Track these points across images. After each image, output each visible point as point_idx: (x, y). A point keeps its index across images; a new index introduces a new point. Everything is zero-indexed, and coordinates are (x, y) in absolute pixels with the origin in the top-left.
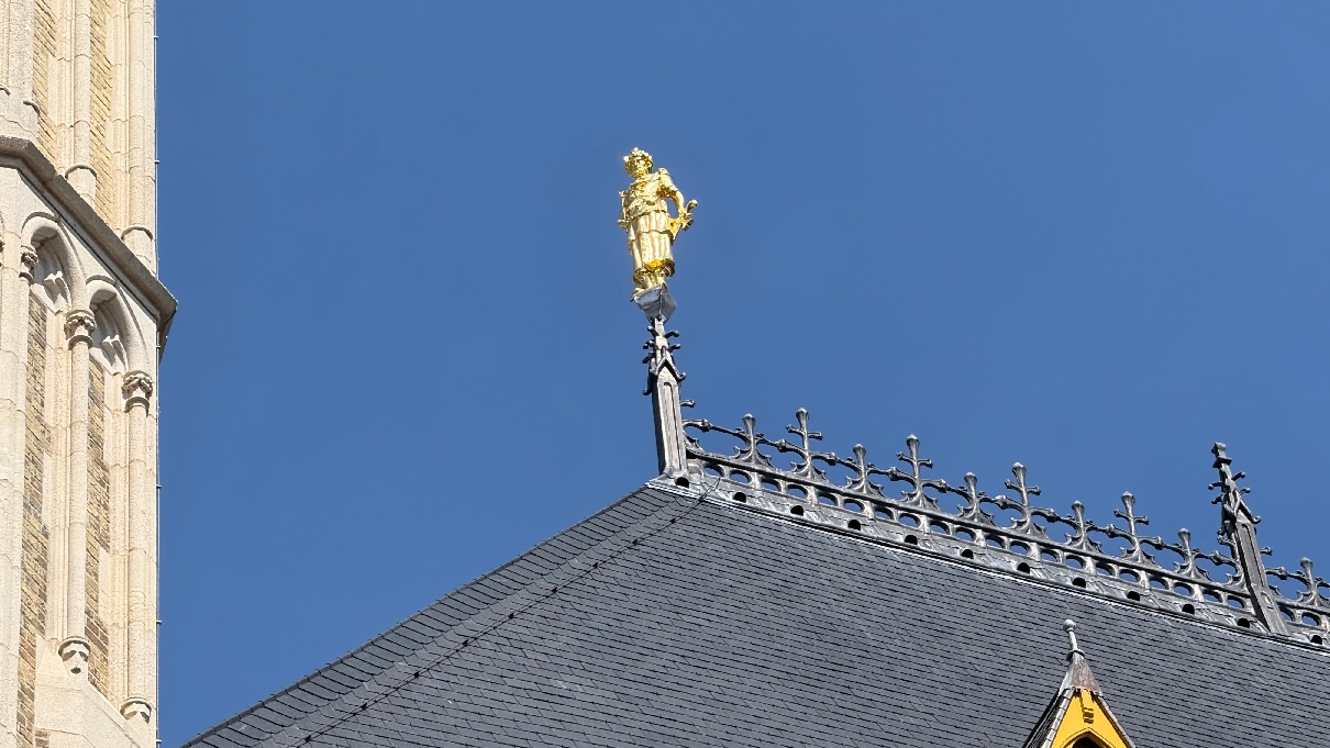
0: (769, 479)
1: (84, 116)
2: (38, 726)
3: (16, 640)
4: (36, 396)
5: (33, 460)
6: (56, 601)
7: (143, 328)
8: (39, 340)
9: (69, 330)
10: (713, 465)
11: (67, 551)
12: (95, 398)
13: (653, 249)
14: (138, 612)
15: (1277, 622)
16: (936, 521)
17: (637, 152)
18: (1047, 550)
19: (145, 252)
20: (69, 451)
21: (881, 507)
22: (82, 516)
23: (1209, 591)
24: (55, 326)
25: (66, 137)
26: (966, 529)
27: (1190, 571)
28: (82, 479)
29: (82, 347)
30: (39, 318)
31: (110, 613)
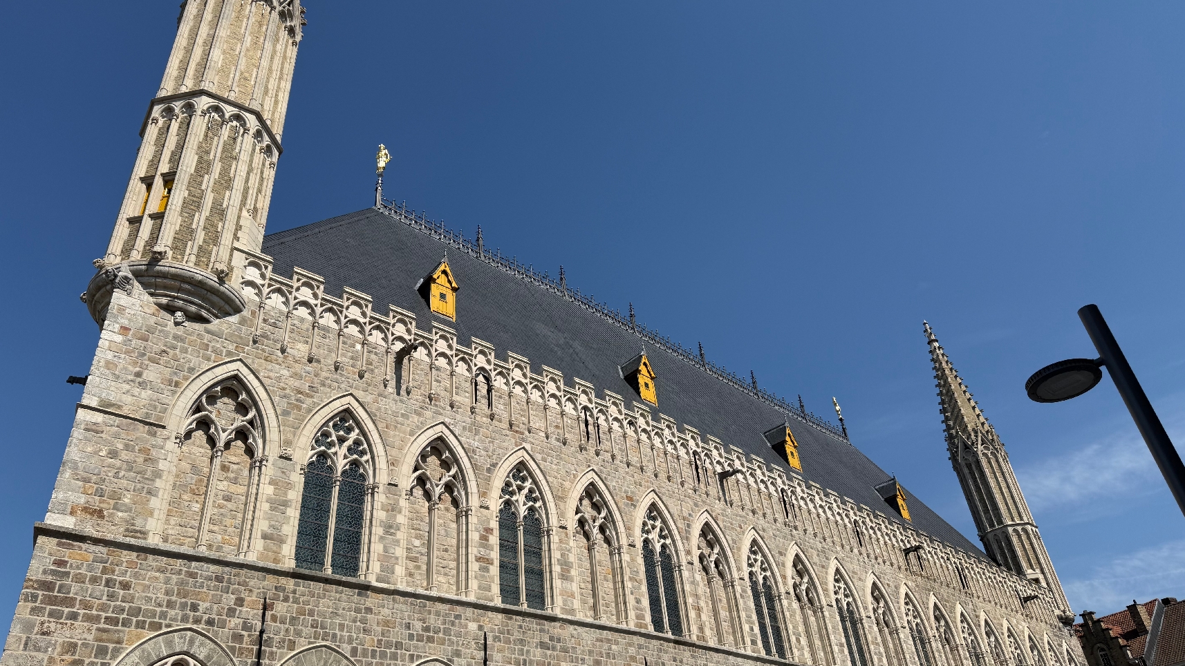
0: (396, 212)
1: (271, 109)
2: (240, 224)
3: (238, 207)
4: (251, 161)
5: (248, 173)
6: (249, 201)
7: (276, 153)
8: (254, 150)
9: (260, 150)
10: (386, 207)
11: (252, 192)
12: (264, 165)
13: (382, 163)
14: (265, 207)
15: (483, 258)
16: (425, 227)
17: (382, 145)
18: (445, 236)
19: (278, 138)
20: (257, 172)
21: (416, 222)
22: (256, 186)
23: (472, 250)
24: (258, 148)
25: (266, 113)
26: (430, 230)
27: (469, 246)
28: (257, 180)
29: (262, 154)
30: (254, 145)
31: (259, 205)
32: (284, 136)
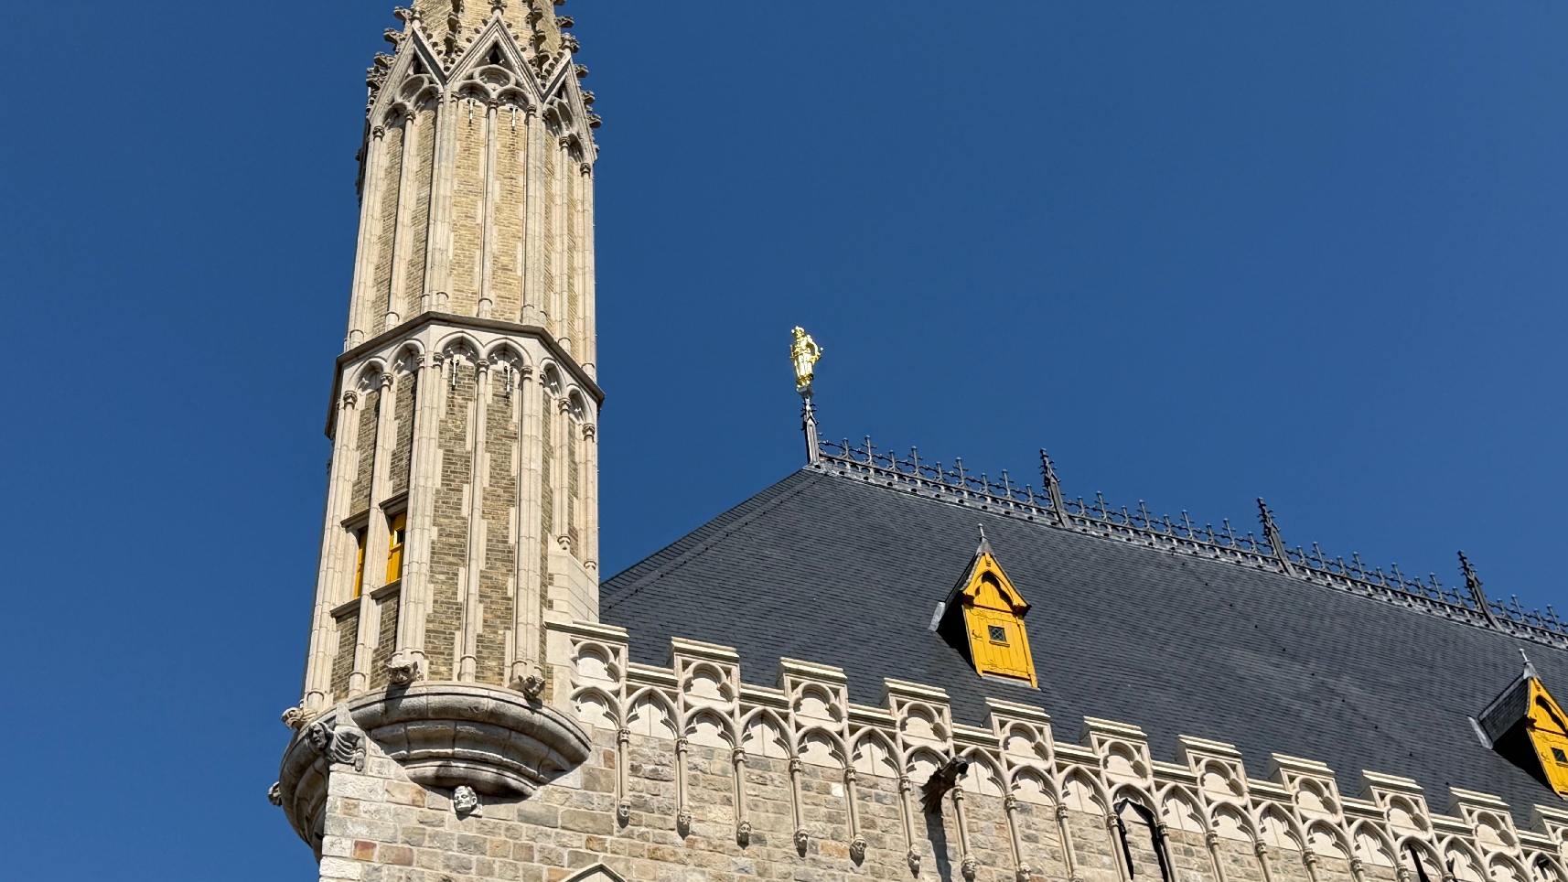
0: (853, 465)
1: (565, 317)
2: (549, 571)
3: (539, 536)
4: (546, 433)
5: (546, 461)
6: (556, 519)
7: (591, 405)
8: (547, 410)
9: (560, 406)
10: (830, 460)
11: (560, 498)
12: (571, 435)
13: (805, 365)
14: (590, 524)
15: (1068, 524)
16: (924, 482)
17: (797, 328)
18: (971, 494)
19: (591, 373)
20: (561, 454)
21: (901, 477)
22: (566, 484)
23: (1039, 510)
24: (554, 404)
25: (557, 326)
26: (937, 486)
27: (1031, 502)
28: (566, 469)
29: (565, 413)
30: (547, 401)
31: (579, 523)
32: (600, 366)
